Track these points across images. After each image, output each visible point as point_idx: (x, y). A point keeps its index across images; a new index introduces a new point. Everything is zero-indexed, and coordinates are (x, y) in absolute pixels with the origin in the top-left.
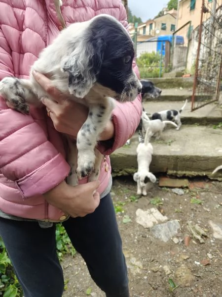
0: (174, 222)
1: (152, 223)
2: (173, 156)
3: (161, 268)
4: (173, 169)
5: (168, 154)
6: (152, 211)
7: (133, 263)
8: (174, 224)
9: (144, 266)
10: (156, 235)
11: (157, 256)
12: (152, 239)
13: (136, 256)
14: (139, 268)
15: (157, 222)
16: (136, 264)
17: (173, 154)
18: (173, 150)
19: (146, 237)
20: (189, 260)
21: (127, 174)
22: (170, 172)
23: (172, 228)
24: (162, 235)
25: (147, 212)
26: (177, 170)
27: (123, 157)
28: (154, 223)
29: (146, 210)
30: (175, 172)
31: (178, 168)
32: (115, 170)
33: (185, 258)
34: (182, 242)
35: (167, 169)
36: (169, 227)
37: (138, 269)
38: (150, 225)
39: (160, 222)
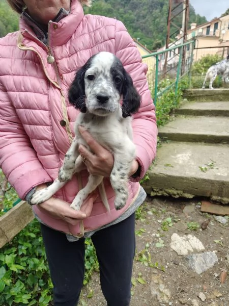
0: (211, 254)
1: (187, 251)
2: (218, 181)
3: (190, 301)
4: (218, 195)
5: (212, 178)
6: (189, 238)
7: (161, 290)
8: (211, 256)
9: (172, 295)
10: (190, 264)
11: (187, 287)
12: (185, 268)
13: (165, 283)
14: (167, 296)
15: (192, 251)
16: (164, 292)
17: (217, 179)
18: (219, 174)
19: (178, 265)
20: (221, 299)
21: (167, 195)
22: (214, 198)
23: (208, 260)
24: (196, 266)
25: (184, 238)
26: (222, 196)
27: (163, 178)
28: (189, 251)
29: (183, 236)
30: (219, 198)
31: (224, 194)
32: (155, 190)
33: (218, 296)
34: (218, 277)
35: (211, 194)
36: (204, 259)
37: (165, 297)
38: (184, 252)
39: (196, 251)
